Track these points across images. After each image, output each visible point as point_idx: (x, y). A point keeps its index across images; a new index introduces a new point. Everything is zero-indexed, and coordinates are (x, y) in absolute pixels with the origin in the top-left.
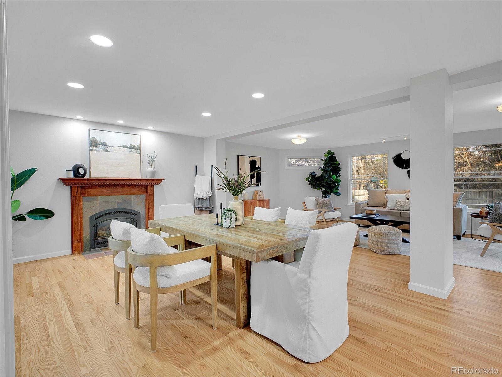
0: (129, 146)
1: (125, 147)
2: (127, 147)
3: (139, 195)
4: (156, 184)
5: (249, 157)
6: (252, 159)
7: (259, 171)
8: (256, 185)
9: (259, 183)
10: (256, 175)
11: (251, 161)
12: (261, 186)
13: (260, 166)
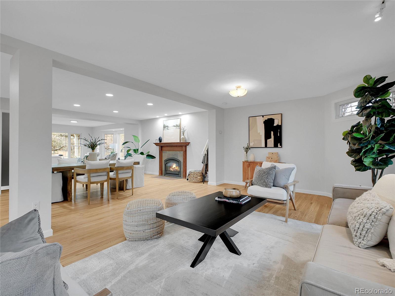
0: (175, 125)
1: (174, 126)
2: (175, 126)
3: (180, 152)
4: (187, 145)
5: (263, 117)
6: (266, 118)
7: (279, 130)
8: (273, 147)
9: (279, 144)
10: (273, 135)
11: (265, 120)
12: (281, 147)
13: (280, 124)
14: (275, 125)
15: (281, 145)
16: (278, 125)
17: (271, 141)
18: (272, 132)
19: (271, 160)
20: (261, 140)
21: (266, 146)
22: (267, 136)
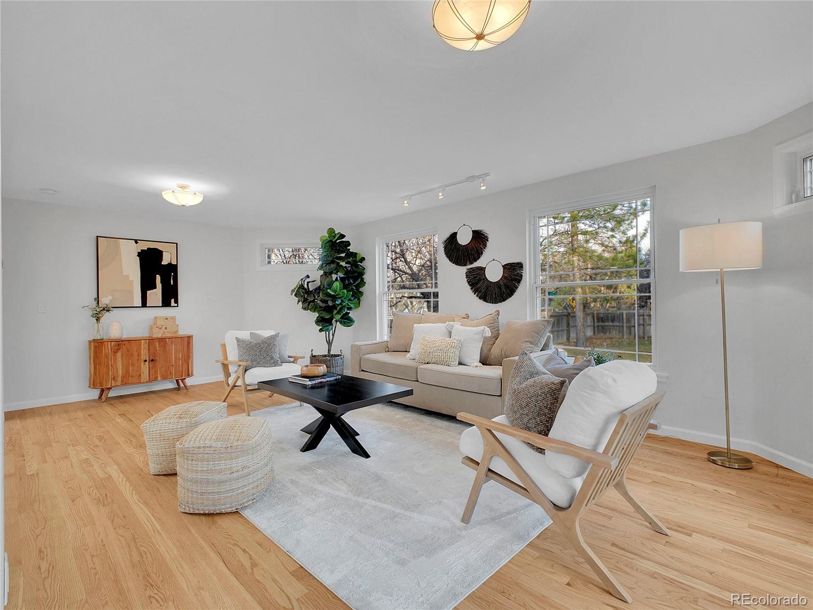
5: (136, 242)
6: (145, 246)
7: (172, 274)
8: (161, 305)
9: (173, 300)
10: (161, 283)
11: (141, 250)
12: (178, 306)
13: (174, 263)
14: (164, 262)
15: (176, 302)
16: (170, 265)
17: (156, 295)
18: (158, 278)
19: (164, 332)
20: (132, 293)
21: (144, 304)
22: (147, 284)
